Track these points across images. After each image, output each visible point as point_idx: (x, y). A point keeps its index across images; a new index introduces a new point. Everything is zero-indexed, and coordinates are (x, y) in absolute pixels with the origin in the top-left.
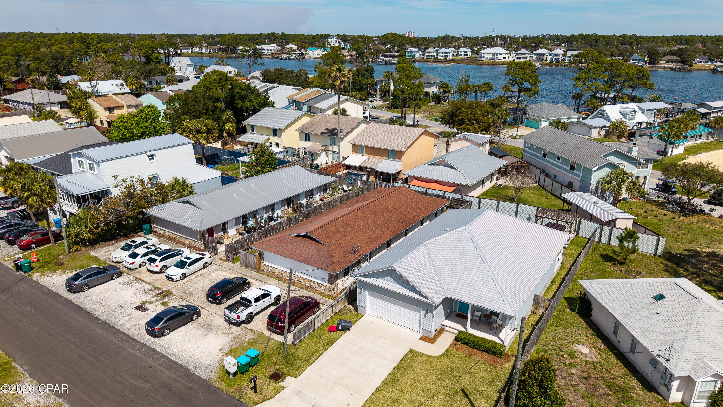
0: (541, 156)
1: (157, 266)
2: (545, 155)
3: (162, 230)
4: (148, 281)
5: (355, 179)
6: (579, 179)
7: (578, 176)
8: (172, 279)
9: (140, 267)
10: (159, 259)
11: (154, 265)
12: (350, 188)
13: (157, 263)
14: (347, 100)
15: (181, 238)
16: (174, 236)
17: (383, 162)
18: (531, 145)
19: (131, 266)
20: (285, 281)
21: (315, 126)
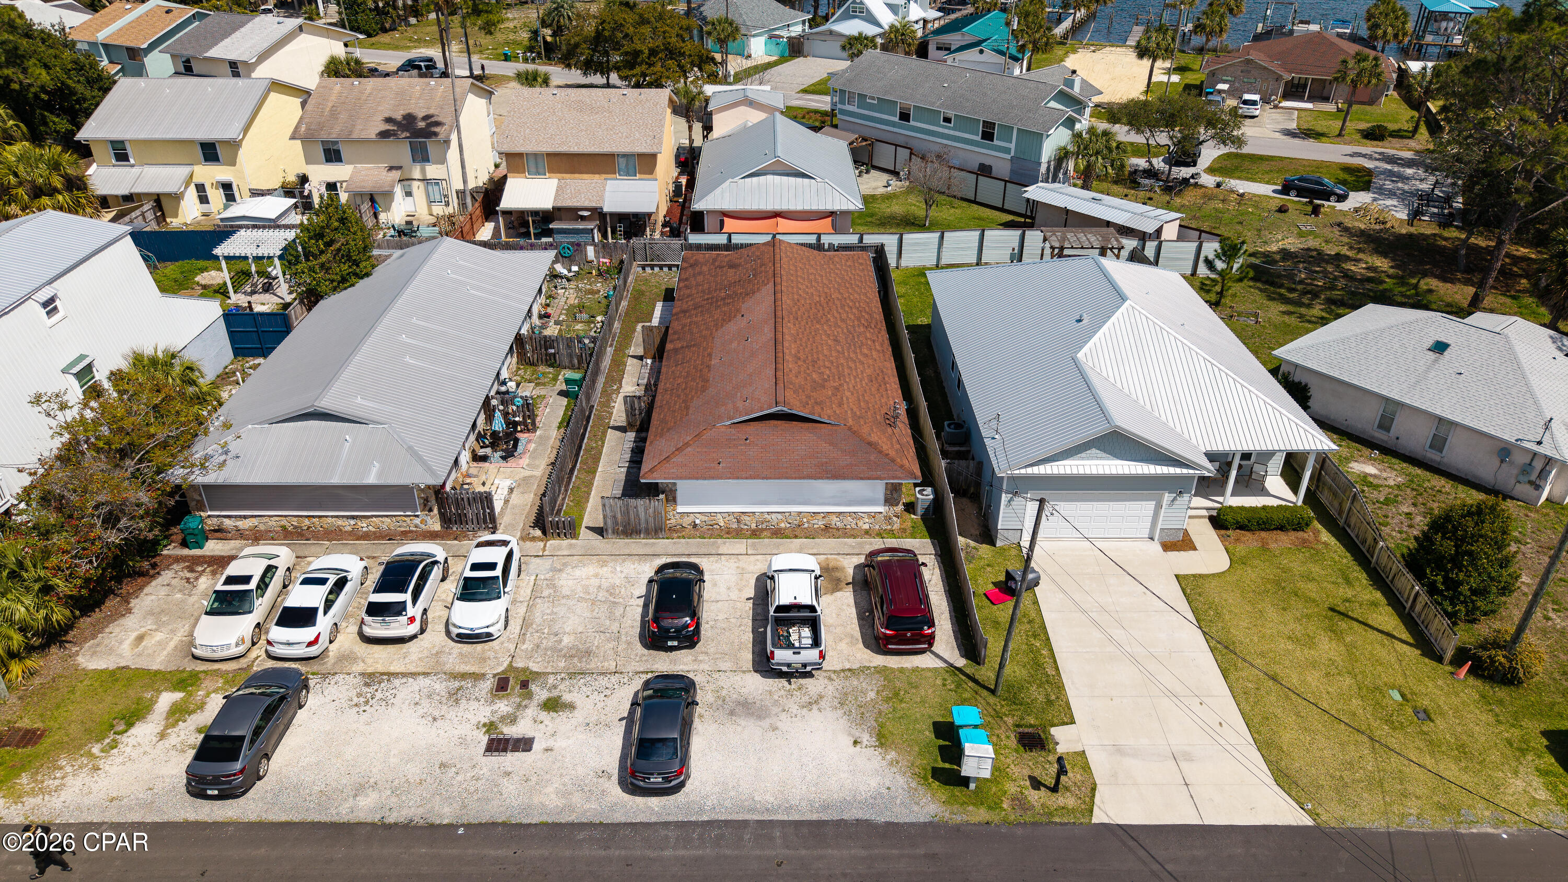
0: (896, 119)
1: (412, 620)
2: (905, 117)
3: (245, 517)
4: (420, 670)
5: (578, 245)
6: (1009, 157)
7: (1007, 151)
8: (489, 635)
9: (331, 642)
10: (407, 597)
11: (403, 619)
12: (575, 268)
13: (411, 611)
14: (301, 28)
15: (340, 522)
16: (307, 522)
17: (607, 188)
18: (862, 97)
19: (314, 651)
20: (755, 534)
21: (343, 116)
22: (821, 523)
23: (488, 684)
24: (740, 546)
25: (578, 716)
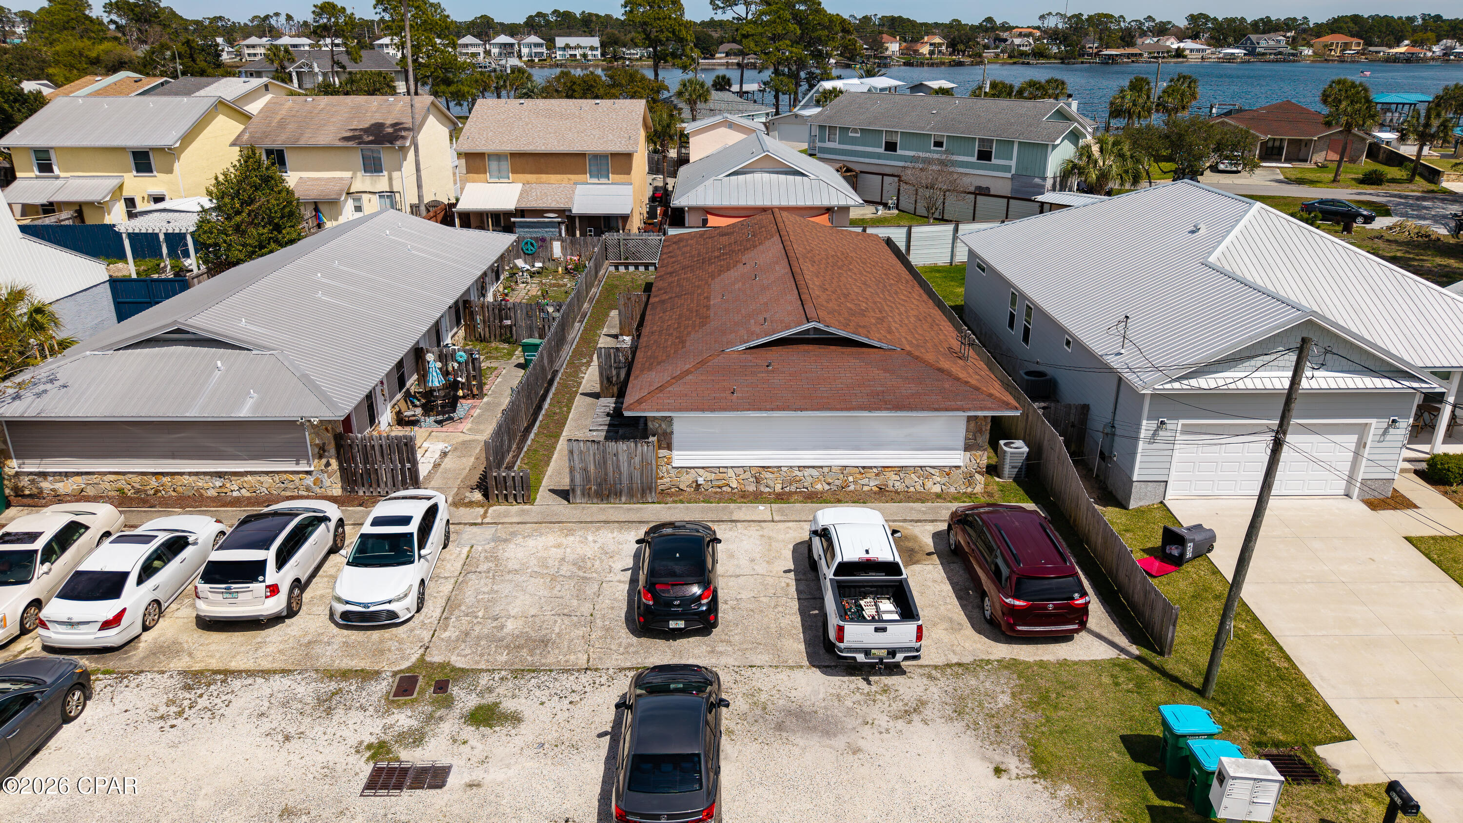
0: (882, 150)
1: (274, 590)
2: (891, 147)
3: (67, 475)
4: (277, 666)
5: (543, 240)
6: (1009, 175)
7: (1007, 169)
9: (145, 628)
10: (270, 555)
11: (258, 588)
12: (538, 265)
15: (201, 483)
17: (577, 192)
18: (844, 130)
19: (112, 637)
20: (781, 498)
21: (291, 127)
22: (872, 484)
23: (383, 687)
24: (762, 510)
25: (526, 732)
